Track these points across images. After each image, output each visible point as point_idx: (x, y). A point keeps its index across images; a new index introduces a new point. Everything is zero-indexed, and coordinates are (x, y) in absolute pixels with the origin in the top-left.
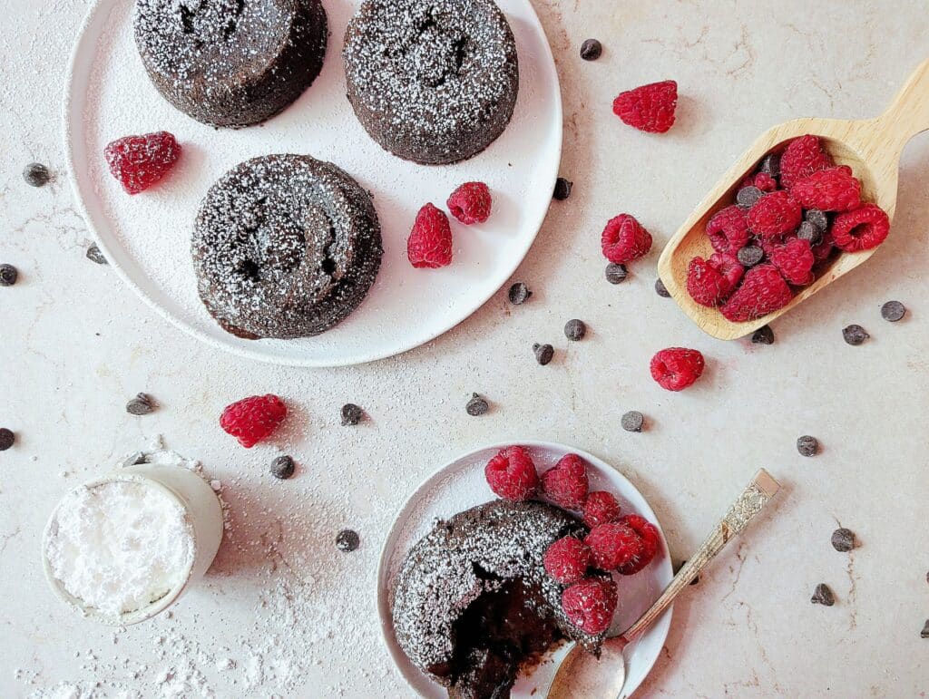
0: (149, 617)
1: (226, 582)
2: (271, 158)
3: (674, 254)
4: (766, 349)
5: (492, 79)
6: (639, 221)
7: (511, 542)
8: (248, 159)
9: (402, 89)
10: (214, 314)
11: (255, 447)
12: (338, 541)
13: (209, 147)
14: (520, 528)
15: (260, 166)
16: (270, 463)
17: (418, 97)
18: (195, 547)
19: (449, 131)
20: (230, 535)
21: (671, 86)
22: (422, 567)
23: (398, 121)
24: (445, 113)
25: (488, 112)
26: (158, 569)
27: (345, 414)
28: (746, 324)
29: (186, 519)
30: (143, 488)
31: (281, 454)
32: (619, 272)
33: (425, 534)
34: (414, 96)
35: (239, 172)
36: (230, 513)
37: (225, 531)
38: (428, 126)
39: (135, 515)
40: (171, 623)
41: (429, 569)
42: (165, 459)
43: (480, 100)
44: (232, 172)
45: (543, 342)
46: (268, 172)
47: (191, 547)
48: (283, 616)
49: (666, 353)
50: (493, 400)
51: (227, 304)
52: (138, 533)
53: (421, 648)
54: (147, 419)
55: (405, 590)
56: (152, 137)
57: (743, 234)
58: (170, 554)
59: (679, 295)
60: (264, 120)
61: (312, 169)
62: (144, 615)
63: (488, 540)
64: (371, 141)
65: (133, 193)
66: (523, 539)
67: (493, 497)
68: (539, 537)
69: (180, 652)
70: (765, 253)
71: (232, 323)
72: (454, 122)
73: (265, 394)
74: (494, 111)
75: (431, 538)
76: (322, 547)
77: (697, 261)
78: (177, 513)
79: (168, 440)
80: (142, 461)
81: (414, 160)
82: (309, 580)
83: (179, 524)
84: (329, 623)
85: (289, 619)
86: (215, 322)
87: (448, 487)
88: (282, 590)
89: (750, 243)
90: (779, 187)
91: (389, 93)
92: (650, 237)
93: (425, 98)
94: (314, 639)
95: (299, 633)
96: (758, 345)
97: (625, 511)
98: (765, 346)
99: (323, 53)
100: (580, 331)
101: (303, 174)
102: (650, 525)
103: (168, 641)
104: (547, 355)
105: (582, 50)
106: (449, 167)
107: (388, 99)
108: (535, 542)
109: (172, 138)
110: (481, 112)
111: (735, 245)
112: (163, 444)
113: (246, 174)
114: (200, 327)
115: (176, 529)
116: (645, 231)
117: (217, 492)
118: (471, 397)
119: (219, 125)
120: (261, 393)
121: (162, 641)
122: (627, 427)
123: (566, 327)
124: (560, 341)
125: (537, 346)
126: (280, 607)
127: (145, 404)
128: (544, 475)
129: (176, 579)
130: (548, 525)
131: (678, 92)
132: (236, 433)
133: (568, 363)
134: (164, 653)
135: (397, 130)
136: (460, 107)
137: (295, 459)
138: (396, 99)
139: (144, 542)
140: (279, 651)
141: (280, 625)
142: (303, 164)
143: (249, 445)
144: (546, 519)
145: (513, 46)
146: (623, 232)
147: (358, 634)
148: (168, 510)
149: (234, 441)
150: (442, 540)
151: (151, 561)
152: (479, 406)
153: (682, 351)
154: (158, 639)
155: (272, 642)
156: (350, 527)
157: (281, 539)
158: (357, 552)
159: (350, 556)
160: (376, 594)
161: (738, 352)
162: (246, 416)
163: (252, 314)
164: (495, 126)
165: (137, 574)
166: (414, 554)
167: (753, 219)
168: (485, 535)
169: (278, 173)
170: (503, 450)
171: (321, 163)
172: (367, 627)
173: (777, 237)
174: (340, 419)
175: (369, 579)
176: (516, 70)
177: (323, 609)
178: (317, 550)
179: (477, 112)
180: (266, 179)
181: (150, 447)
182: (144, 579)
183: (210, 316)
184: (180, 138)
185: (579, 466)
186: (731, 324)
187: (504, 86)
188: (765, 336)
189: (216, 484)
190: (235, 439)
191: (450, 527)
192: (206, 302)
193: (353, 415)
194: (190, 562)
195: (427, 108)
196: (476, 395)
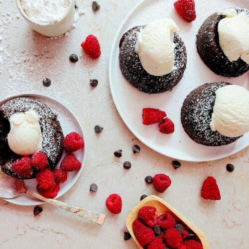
0: (19, 9)
1: (31, 38)
2: (185, 54)
3: (157, 201)
4: (122, 237)
5: (212, 136)
6: (169, 188)
7: (48, 142)
8: (186, 46)
9: (209, 103)
10: (129, 31)
11: (81, 48)
12: (47, 79)
13: (190, 33)
14: (53, 145)
15: (182, 50)
16: (76, 54)
17: (206, 108)
18: (46, 26)
19: (194, 119)
20: (48, 39)
21: (219, 198)
22: (40, 109)
23: (198, 101)
24: (200, 118)
25: (200, 134)
26: (37, 12)
27: (94, 81)
28: (132, 229)
29: (56, 22)
30: (66, 7)
31: (79, 58)
32: (149, 181)
33: (52, 110)
34: (206, 107)
35: (181, 42)
36: (57, 39)
37: (50, 37)
38: (195, 112)
39: (57, 4)
40: (15, 18)
41: (39, 111)
42: (76, 16)
43: (204, 131)
44: (181, 40)
45: (122, 153)
46: (180, 53)
47: (46, 24)
48: (18, 59)
49: (120, 199)
50: (101, 135)
51: (133, 35)
52: (50, 5)
53: (10, 108)
54: (91, 9)
55: (31, 102)
56: (194, 12)
57: (166, 227)
58: (43, 17)
59: (142, 203)
60: (199, 53)
61: (181, 69)
62: (20, 7)
63: (49, 134)
64: (190, 91)
65: (174, 4)
66: (49, 146)
67: (65, 136)
68: (49, 152)
69: (4, 22)
70: (159, 235)
71: (126, 37)
72: (197, 121)
73: (101, 51)
74: (200, 136)
75: (51, 112)
76: (44, 73)
77: (155, 210)
78: (58, 19)
79: (83, 17)
80: (76, 7)
81: (183, 107)
82: (32, 68)
83: (54, 19)
84: (16, 76)
85: (17, 61)
86: (126, 31)
87: (68, 119)
88: (28, 59)
89: (162, 229)
90: (184, 239)
91: (208, 98)
92: (163, 192)
93: (206, 111)
94: (10, 71)
95: (12, 65)
96: (123, 234)
97: (61, 185)
98: (123, 237)
99: (223, 75)
100: (127, 166)
101: (179, 65)
102: (56, 194)
103: (9, 17)
104: (118, 155)
105: (230, 165)
106: (180, 119)
107: (206, 97)
108: (47, 151)
109: (194, 20)
110: (200, 131)
111: (161, 224)
112: (81, 14)
113: (180, 45)
114: (125, 26)
115: (52, 19)
116: (165, 190)
117: (64, 34)
118: (102, 127)
119: (198, 36)
120: (101, 50)
121: (8, 15)
122: (92, 186)
123: (128, 162)
124: (123, 159)
125: (121, 151)
126: (22, 58)
127: (96, 8)
128: (73, 155)
129: (33, 19)
130: (54, 156)
131: (217, 201)
132: (86, 40)
133: (115, 163)
134: (4, 16)
135: (195, 100)
136: (202, 124)
137: (77, 62)
138: (206, 100)
139: (47, 7)
140: (5, 58)
141: (15, 59)
142: (183, 65)
143: (82, 45)
144: (56, 155)
145: (224, 144)
146: (164, 181)
147: (12, 87)
148: (59, 16)
149: (84, 40)
150: (50, 116)
151: (40, 10)
152: (98, 130)
153: (121, 205)
154: (9, 14)
155: (9, 55)
156: (52, 83)
157: (47, 58)
158: (43, 86)
159: (41, 84)
160: (27, 93)
161: (121, 227)
162: (93, 44)
163: (129, 44)
164: (194, 136)
165: (35, 5)
166: (45, 106)
167: (171, 230)
168: (51, 132)
169: (180, 56)
170: (82, 139)
171: (183, 72)
172: (14, 90)
173: (165, 239)
174: (92, 79)
175: (33, 91)
176: (215, 145)
177: (21, 74)
178: (43, 71)
179: (200, 130)
180: (178, 52)
181: (80, 10)
182: (33, 7)
183: (129, 30)
184: (193, 22)
185: (77, 167)
186: (131, 224)
187: (209, 140)
188: (127, 236)
189: (67, 34)
190: (84, 41)
191: (54, 119)
192: (134, 29)
193: (94, 84)
194: (40, 24)
195: (202, 112)
196: (102, 129)
